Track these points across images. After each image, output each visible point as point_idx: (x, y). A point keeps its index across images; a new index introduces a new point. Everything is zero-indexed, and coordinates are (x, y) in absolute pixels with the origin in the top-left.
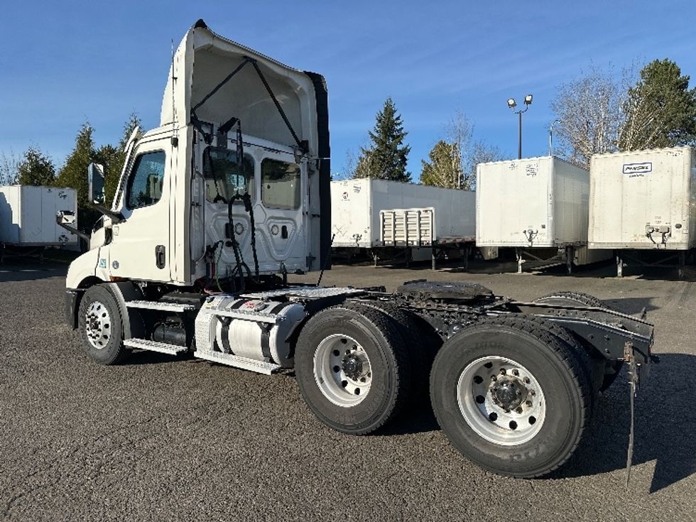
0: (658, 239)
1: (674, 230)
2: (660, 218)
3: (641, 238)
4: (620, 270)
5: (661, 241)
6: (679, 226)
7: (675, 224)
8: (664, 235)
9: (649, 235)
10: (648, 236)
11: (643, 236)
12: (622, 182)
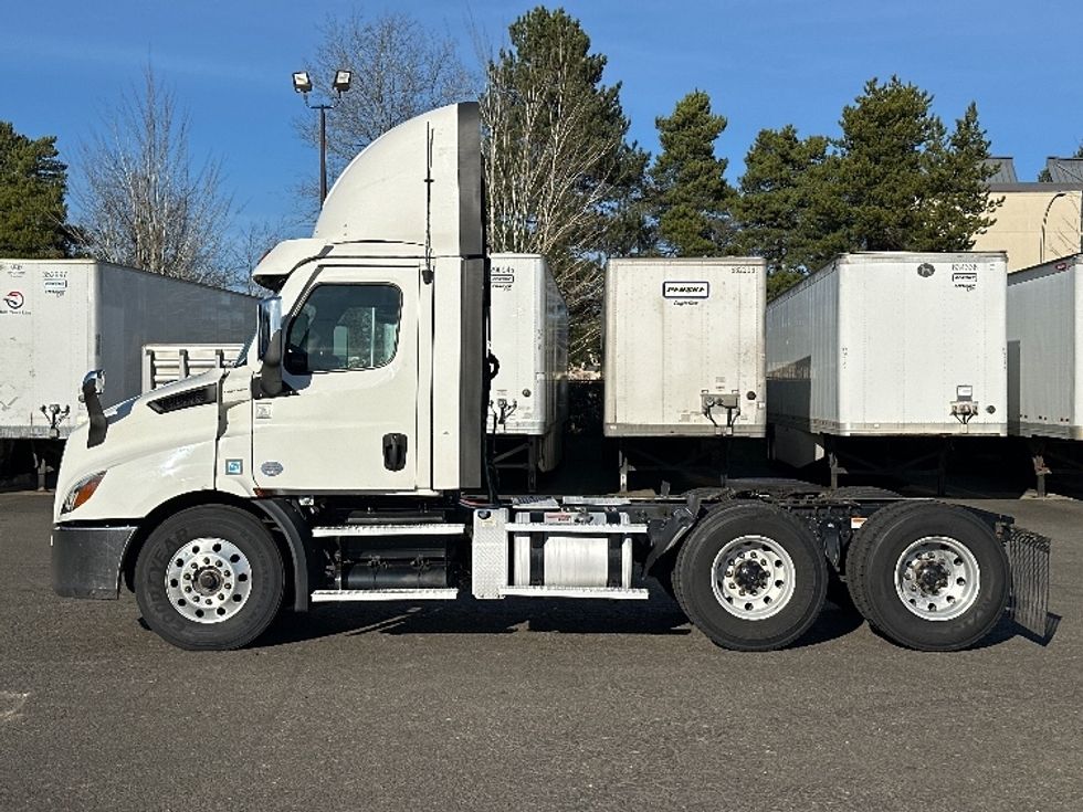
0: (722, 419)
1: (743, 402)
2: (722, 380)
3: (693, 417)
4: (623, 480)
5: (726, 423)
6: (751, 396)
7: (747, 392)
8: (730, 414)
9: (707, 412)
10: (706, 415)
11: (697, 414)
12: (662, 313)
